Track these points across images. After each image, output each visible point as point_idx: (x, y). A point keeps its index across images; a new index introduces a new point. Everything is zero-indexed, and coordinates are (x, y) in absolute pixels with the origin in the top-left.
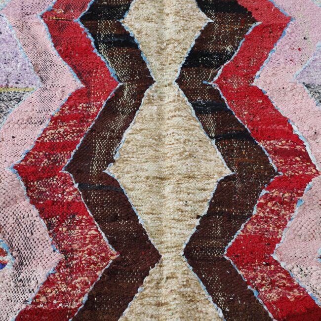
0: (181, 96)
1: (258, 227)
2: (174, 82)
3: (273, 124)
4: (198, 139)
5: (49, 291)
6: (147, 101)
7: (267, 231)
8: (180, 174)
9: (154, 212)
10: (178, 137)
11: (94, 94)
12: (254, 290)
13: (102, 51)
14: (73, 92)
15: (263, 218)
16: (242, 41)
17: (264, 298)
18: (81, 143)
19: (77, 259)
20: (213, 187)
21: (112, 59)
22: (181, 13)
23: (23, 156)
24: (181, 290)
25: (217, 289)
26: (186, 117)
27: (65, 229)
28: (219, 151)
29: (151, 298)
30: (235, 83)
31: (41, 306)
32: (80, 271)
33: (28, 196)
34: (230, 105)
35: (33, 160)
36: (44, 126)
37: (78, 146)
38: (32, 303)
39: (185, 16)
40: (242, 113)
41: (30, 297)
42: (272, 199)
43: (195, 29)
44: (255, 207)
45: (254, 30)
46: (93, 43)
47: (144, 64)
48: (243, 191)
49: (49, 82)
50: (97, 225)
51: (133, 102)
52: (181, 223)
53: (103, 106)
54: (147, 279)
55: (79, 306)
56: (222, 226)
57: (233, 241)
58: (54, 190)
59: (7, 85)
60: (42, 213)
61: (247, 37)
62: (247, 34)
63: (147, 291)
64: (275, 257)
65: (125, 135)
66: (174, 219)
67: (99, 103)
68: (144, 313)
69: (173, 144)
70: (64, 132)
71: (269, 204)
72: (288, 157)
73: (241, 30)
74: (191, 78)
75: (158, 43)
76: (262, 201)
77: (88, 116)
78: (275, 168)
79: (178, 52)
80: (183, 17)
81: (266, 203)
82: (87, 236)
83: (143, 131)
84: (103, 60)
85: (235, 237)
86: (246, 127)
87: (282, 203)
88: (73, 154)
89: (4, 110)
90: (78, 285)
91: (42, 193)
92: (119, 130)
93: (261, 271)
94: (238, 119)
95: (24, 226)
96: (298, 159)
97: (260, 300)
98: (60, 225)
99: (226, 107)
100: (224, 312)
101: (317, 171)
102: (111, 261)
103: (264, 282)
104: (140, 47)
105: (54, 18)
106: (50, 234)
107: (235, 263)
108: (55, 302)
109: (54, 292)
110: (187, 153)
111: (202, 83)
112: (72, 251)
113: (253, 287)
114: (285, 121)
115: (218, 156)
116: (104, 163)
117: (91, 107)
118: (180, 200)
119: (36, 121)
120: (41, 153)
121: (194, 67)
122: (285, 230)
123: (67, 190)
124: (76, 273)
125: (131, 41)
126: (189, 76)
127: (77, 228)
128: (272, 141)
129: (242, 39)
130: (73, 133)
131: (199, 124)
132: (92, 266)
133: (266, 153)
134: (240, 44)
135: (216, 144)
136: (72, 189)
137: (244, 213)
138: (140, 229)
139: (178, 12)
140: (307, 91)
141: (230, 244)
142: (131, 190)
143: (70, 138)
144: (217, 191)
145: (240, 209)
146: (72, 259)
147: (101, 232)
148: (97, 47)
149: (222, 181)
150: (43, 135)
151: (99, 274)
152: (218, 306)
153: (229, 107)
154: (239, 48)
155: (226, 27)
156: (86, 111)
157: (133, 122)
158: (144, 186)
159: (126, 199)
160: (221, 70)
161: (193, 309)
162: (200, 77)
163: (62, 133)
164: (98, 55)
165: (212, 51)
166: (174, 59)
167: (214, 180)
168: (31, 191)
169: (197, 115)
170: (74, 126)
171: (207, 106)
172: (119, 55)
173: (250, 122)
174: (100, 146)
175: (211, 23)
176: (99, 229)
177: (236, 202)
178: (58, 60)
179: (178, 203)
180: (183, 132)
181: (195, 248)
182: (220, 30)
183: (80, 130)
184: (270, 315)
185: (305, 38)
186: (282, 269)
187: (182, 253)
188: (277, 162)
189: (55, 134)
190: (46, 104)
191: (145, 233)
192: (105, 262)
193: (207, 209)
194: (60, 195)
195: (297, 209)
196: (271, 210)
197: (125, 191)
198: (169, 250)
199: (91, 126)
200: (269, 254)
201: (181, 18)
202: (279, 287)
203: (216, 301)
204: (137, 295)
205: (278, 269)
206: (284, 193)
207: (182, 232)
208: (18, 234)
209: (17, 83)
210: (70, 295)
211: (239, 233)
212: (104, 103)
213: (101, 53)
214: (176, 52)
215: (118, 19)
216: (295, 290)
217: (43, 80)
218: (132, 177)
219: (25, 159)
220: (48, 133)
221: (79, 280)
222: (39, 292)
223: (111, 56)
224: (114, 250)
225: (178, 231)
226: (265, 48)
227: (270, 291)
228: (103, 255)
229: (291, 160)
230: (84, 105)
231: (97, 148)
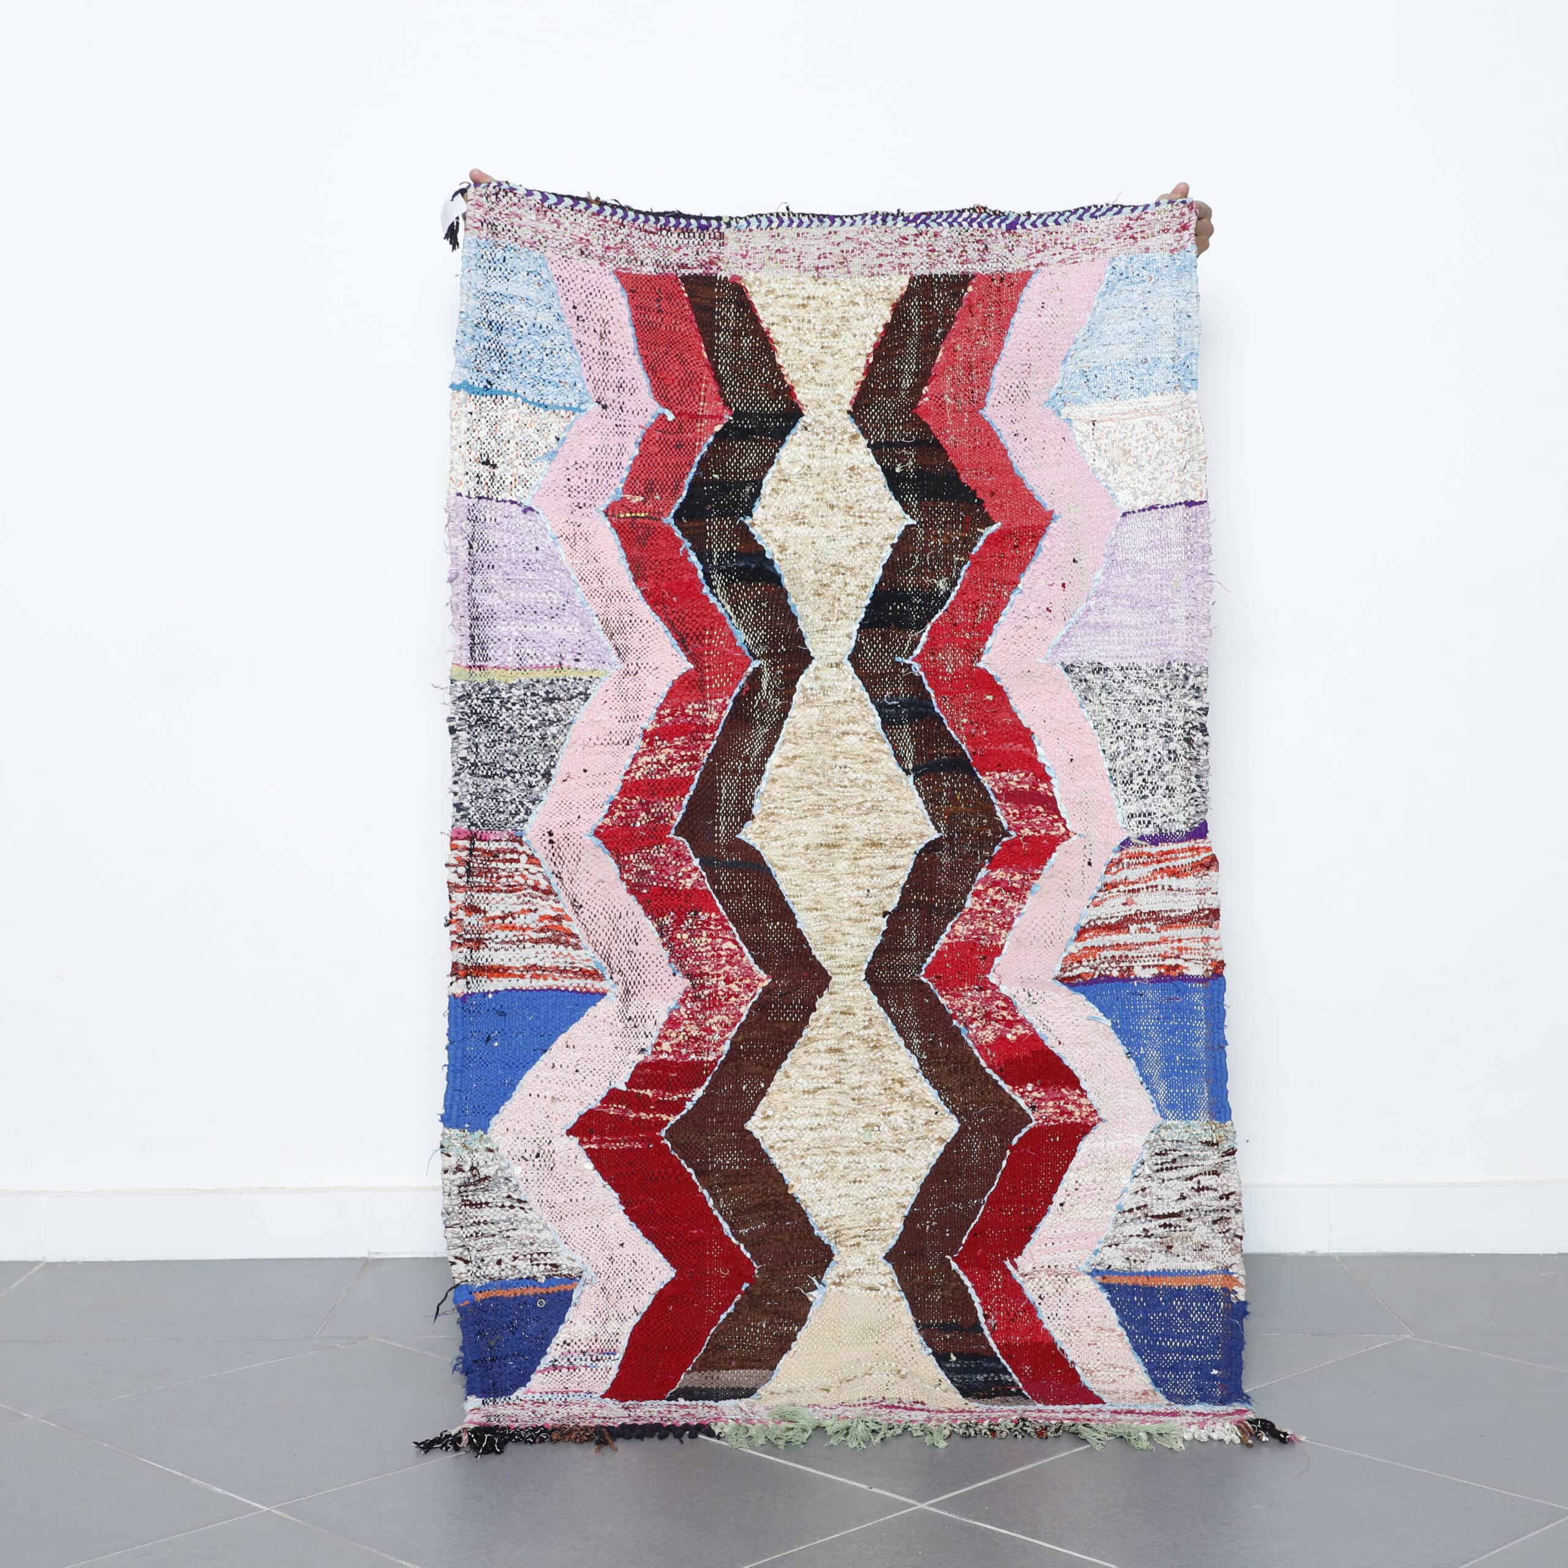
0: (858, 690)
1: (972, 927)
2: (845, 660)
3: (1006, 741)
4: (885, 779)
5: (674, 1035)
6: (802, 701)
7: (984, 934)
8: (857, 839)
9: (819, 907)
10: (854, 776)
11: (711, 682)
12: (961, 1026)
13: (718, 590)
14: (673, 681)
15: (980, 912)
16: (965, 567)
17: (975, 1038)
18: (696, 781)
19: (710, 987)
20: (909, 862)
21: (736, 609)
22: (857, 508)
23: (607, 807)
24: (862, 1033)
25: (911, 1028)
26: (865, 734)
27: (685, 936)
28: (920, 795)
29: (820, 1043)
30: (950, 661)
31: (664, 1056)
32: (715, 1005)
33: (622, 879)
34: (939, 705)
35: (623, 814)
36: (632, 750)
37: (693, 787)
38: (653, 1053)
39: (863, 514)
40: (958, 722)
41: (648, 1043)
42: (995, 883)
43: (882, 542)
44: (969, 896)
45: (986, 542)
46: (700, 574)
47: (793, 619)
48: (952, 868)
49: (631, 658)
50: (734, 929)
51: (779, 703)
52: (860, 925)
53: (729, 707)
54: (813, 1016)
55: (719, 1057)
56: (918, 928)
57: (933, 954)
58: (662, 867)
59: (560, 664)
60: (648, 911)
61: (974, 557)
62: (976, 549)
63: (814, 1032)
64: (992, 978)
65: (768, 766)
66: (850, 919)
67: (720, 701)
68: (810, 1064)
69: (846, 787)
70: (667, 761)
71: (991, 891)
72: (1026, 804)
73: (965, 540)
74: (875, 650)
75: (816, 573)
76: (980, 887)
77: (704, 728)
78: (1005, 825)
79: (852, 595)
80: (860, 517)
81: (986, 890)
82: (723, 953)
83: (798, 760)
84: (721, 610)
85: (937, 947)
86: (964, 747)
87: (1010, 890)
88: (685, 802)
89: (564, 717)
90: (714, 1028)
91: (643, 873)
92: (758, 757)
93: (972, 999)
94: (952, 732)
95: (623, 931)
96: (1041, 809)
97: (970, 1042)
98: (677, 929)
99: (933, 708)
100: (919, 1060)
101: (1067, 830)
102: (760, 990)
103: (976, 1015)
104: (785, 581)
105: (628, 515)
106: (664, 945)
107: (936, 986)
108: (684, 1051)
109: (681, 1037)
110: (869, 805)
111: (893, 661)
112: (702, 975)
113: (960, 1022)
114: (1025, 736)
115: (916, 804)
116: (736, 819)
117: (706, 710)
118: (859, 888)
119: (619, 739)
120: (634, 802)
121: (880, 628)
122: (1011, 933)
123: (683, 869)
124: (710, 1008)
125: (767, 567)
126: (872, 647)
127: (704, 933)
128: (1003, 774)
129: (965, 563)
130: (682, 761)
131: (887, 747)
132: (733, 999)
133: (993, 797)
134: (962, 573)
135: (915, 783)
136: (690, 869)
137: (953, 904)
138: (799, 938)
139: (851, 508)
140: (1067, 677)
141: (929, 960)
142: (783, 869)
143: (679, 772)
144: (914, 870)
145: (946, 898)
146: (703, 987)
147: (741, 944)
148: (709, 582)
149: (921, 851)
150: (634, 766)
151: (744, 1010)
152: (912, 1052)
153: (937, 710)
154: (959, 581)
155: (937, 536)
156: (700, 717)
157: (780, 740)
158: (802, 862)
159: (775, 886)
160: (925, 634)
161: (877, 1059)
162: (889, 647)
163: (663, 762)
164: (713, 600)
165: (912, 589)
166: (844, 609)
167: (910, 850)
168: (627, 872)
169: (884, 728)
170: (683, 748)
171: (903, 707)
172: (749, 601)
173: (972, 739)
174: (728, 787)
175: (913, 526)
176: (738, 939)
177: (941, 887)
178: (644, 610)
179: (856, 893)
180: (861, 767)
181: (880, 968)
182: (926, 542)
183: (693, 755)
184: (983, 1063)
185: (1074, 561)
186: (1001, 994)
187: (863, 977)
188: (1009, 814)
189: (652, 763)
190: (632, 705)
191: (807, 944)
192: (751, 991)
193: (898, 899)
194: (672, 878)
195: (1031, 898)
196: (992, 900)
197: (773, 870)
198: (844, 971)
199: (711, 748)
200: (984, 973)
201: (858, 520)
202: (997, 1021)
203: (908, 1046)
204: (800, 1040)
205: (997, 995)
206: (1013, 875)
207: (863, 941)
208: (616, 945)
209: (577, 660)
210: (705, 1042)
211: (943, 938)
212: (730, 703)
213: (716, 595)
214: (848, 595)
215: (741, 515)
216: (1019, 1026)
217: (620, 654)
218: (783, 846)
219: (611, 813)
220: (641, 761)
221: (716, 1019)
222: (659, 1037)
223: (734, 603)
224: (762, 972)
225: (855, 941)
226: (1004, 582)
227: (984, 1028)
228: (748, 981)
229: (1030, 811)
230: (696, 706)
231: (724, 791)
